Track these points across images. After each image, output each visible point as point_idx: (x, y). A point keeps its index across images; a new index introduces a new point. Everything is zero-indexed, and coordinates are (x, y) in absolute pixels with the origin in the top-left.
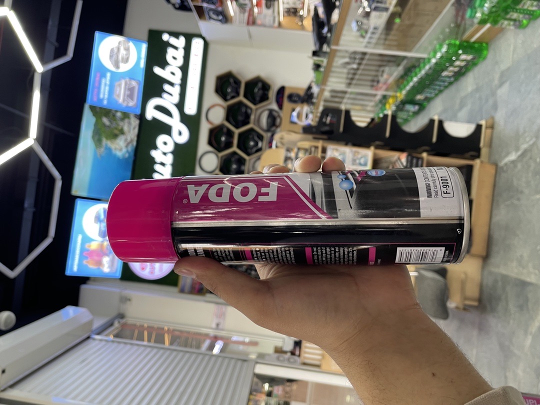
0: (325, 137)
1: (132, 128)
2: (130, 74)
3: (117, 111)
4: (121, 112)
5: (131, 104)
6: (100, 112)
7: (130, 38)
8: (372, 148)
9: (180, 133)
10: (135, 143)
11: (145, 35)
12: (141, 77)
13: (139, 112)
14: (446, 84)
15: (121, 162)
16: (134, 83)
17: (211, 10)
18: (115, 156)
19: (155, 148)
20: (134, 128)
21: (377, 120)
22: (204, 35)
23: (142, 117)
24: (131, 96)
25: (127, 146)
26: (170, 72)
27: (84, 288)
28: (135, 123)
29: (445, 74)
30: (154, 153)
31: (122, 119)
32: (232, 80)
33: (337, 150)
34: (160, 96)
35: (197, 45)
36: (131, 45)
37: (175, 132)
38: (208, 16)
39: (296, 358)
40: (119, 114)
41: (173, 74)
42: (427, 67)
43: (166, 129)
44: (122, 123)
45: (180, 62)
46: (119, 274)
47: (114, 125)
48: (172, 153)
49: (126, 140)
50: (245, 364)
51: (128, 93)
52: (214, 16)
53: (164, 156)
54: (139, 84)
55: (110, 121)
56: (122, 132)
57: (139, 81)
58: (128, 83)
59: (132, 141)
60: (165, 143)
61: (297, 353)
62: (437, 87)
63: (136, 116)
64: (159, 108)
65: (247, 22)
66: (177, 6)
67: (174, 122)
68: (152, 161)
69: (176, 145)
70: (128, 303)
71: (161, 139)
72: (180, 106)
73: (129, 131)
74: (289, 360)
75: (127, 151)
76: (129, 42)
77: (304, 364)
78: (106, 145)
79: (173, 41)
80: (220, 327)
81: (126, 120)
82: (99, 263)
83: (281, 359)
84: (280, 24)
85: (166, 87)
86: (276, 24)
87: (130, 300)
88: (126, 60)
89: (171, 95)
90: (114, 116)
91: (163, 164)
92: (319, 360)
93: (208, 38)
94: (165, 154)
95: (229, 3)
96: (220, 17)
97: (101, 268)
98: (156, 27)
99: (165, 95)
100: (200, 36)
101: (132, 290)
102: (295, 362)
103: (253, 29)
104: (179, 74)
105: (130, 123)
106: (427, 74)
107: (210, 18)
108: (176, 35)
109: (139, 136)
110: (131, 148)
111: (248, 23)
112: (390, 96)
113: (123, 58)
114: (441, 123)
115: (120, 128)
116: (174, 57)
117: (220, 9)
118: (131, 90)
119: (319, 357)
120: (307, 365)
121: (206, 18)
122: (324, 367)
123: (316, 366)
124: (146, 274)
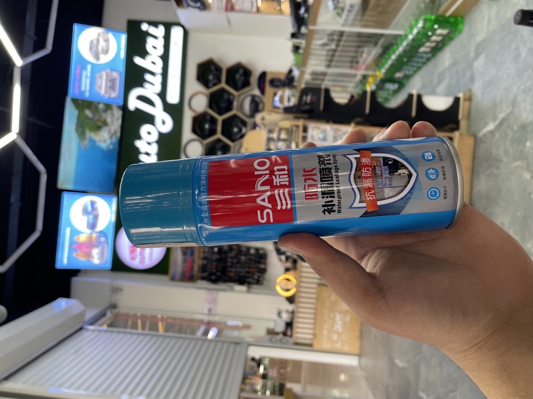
0: (306, 115)
1: (115, 119)
2: (111, 65)
3: (99, 103)
4: (104, 104)
5: (113, 95)
6: (82, 104)
7: (109, 29)
8: (353, 125)
9: (164, 123)
10: (119, 134)
11: (124, 26)
12: (122, 67)
13: (121, 102)
14: (424, 60)
15: (105, 153)
16: (115, 74)
18: (99, 148)
19: (139, 138)
20: (117, 120)
21: (356, 97)
22: (183, 23)
23: (124, 107)
24: (112, 87)
25: (111, 138)
26: (151, 62)
27: (76, 281)
28: (118, 114)
29: (422, 50)
30: (138, 144)
31: (105, 111)
32: (213, 68)
33: (318, 128)
34: (142, 86)
35: (177, 34)
36: (111, 36)
37: (158, 121)
38: (186, 3)
39: (288, 338)
40: (101, 106)
41: (153, 63)
42: (405, 43)
43: (150, 119)
44: (105, 114)
45: (161, 51)
46: (109, 265)
47: (97, 117)
48: (157, 142)
49: (109, 132)
50: (238, 347)
51: (109, 84)
52: (192, 4)
53: (148, 146)
54: (120, 74)
55: (93, 113)
56: (105, 124)
57: (120, 72)
58: (109, 74)
59: (115, 132)
60: (149, 133)
61: (289, 333)
62: (415, 64)
63: (119, 107)
64: (142, 98)
65: (225, 8)
67: (158, 112)
68: (137, 151)
70: (120, 293)
71: (145, 129)
72: (162, 95)
73: (113, 123)
74: (281, 341)
75: (112, 143)
76: (108, 33)
77: (297, 344)
78: (90, 138)
79: (152, 30)
80: (213, 312)
81: (109, 112)
82: (89, 255)
83: (274, 340)
84: (258, 10)
85: (148, 77)
86: (255, 9)
87: (121, 290)
88: (106, 52)
89: (153, 84)
90: (97, 108)
91: (148, 154)
92: (311, 339)
93: (187, 26)
94: (149, 143)
96: (199, 5)
97: (90, 259)
98: (135, 16)
99: (147, 85)
100: (179, 24)
101: (123, 281)
102: (287, 342)
103: (231, 15)
104: (160, 63)
105: (112, 115)
106: (405, 51)
107: (188, 5)
108: (155, 24)
109: (123, 127)
110: (115, 139)
111: (226, 10)
112: (369, 76)
113: (103, 51)
114: (419, 97)
115: (103, 120)
116: (154, 46)
118: (113, 81)
119: (310, 337)
120: (299, 345)
121: (184, 5)
122: (316, 346)
123: (308, 346)
124: (136, 264)
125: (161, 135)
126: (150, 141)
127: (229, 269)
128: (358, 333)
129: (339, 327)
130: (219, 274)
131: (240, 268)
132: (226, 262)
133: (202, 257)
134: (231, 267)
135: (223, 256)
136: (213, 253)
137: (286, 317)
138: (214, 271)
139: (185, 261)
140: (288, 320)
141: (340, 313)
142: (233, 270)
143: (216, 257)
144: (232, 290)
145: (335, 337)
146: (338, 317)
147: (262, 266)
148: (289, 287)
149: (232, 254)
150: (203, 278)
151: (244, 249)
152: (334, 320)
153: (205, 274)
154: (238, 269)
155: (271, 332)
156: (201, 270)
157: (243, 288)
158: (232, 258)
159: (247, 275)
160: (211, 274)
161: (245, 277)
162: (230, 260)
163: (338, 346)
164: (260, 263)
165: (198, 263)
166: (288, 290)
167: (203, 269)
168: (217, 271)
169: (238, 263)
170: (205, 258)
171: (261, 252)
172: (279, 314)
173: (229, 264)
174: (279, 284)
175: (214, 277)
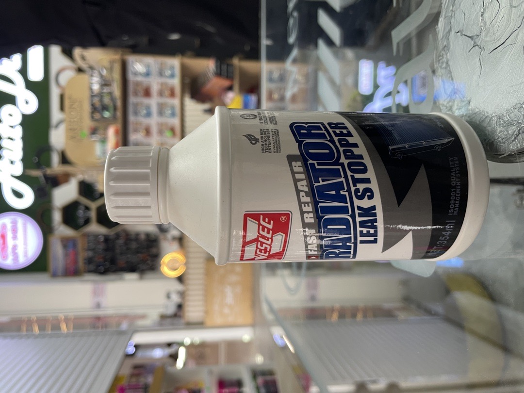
9: (27, 102)
37: (20, 101)
39: (179, 320)
43: (9, 99)
48: (21, 124)
53: (11, 128)
60: (11, 115)
61: (179, 314)
67: (18, 89)
71: (5, 110)
72: (23, 71)
77: (188, 324)
80: (102, 305)
83: (164, 323)
91: (11, 139)
92: (203, 317)
102: (177, 323)
119: (201, 314)
120: (191, 325)
122: (209, 322)
123: (199, 325)
124: (9, 263)
125: (25, 117)
126: (12, 125)
127: (119, 257)
129: (230, 298)
130: (107, 263)
131: (131, 254)
132: (114, 251)
133: (86, 248)
134: (121, 254)
135: (110, 245)
136: (99, 242)
137: (175, 298)
138: (102, 261)
139: (66, 255)
140: (179, 301)
141: (230, 284)
142: (123, 257)
143: (101, 247)
144: (121, 279)
145: (226, 311)
146: (228, 289)
147: (154, 251)
148: (176, 266)
149: (121, 241)
150: (90, 271)
151: (133, 235)
152: (223, 292)
153: (92, 267)
154: (129, 256)
155: (163, 317)
156: (87, 263)
157: (135, 276)
158: (120, 246)
160: (99, 265)
161: (137, 264)
163: (231, 320)
164: (151, 247)
165: (82, 255)
167: (89, 261)
168: (105, 261)
169: (128, 249)
170: (89, 249)
171: (152, 236)
172: (168, 296)
173: (118, 251)
174: (166, 264)
175: (102, 268)
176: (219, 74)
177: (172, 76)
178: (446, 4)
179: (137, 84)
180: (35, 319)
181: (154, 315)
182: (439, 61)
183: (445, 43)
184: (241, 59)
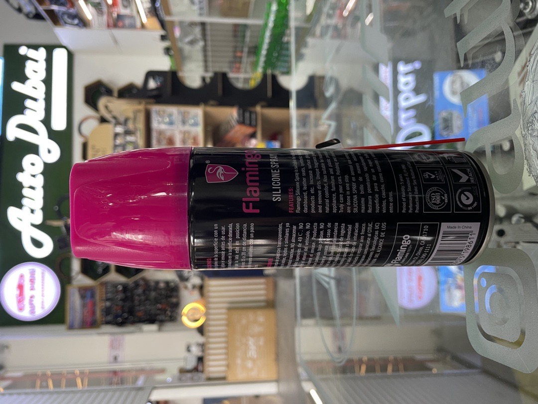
8: (202, 106)
9: (49, 151)
11: (1, 51)
17: (64, 13)
19: (22, 170)
21: (208, 80)
22: (64, 43)
23: (2, 138)
26: (31, 87)
29: (285, 40)
30: (20, 177)
32: (103, 90)
34: (22, 113)
35: (60, 56)
37: (43, 150)
38: (62, 21)
39: (200, 374)
41: (34, 88)
43: (34, 149)
45: (43, 74)
48: (42, 173)
50: (140, 393)
52: (69, 21)
53: (32, 178)
60: (33, 164)
61: (200, 368)
64: (22, 127)
66: (31, 15)
67: (42, 139)
68: (20, 186)
69: (46, 164)
70: (6, 351)
71: (28, 160)
72: (47, 121)
74: (192, 379)
77: (209, 379)
79: (31, 53)
80: (119, 359)
83: (183, 378)
84: (143, 25)
85: (28, 103)
86: (139, 25)
87: (7, 347)
89: (34, 110)
91: (32, 188)
92: (224, 372)
93: (71, 48)
94: (34, 176)
95: (81, 3)
96: (76, 21)
98: (12, 41)
99: (27, 112)
101: (9, 336)
102: (199, 379)
104: (42, 88)
106: (270, 44)
107: (66, 23)
108: (36, 47)
111: (108, 26)
114: (274, 78)
116: (35, 70)
117: (72, 11)
119: (223, 369)
120: (212, 380)
121: (62, 24)
122: (231, 378)
123: (221, 380)
124: (25, 314)
125: (46, 165)
126: (34, 174)
127: (137, 308)
128: (273, 356)
129: (253, 352)
130: (126, 315)
131: (149, 305)
132: (133, 301)
133: (104, 298)
134: (139, 305)
135: (129, 294)
136: (117, 292)
137: (196, 351)
138: (119, 312)
139: (84, 306)
140: (200, 354)
141: (253, 336)
142: (142, 308)
143: (120, 296)
144: (141, 331)
145: (250, 364)
146: (251, 342)
147: (174, 300)
148: (197, 317)
149: (140, 291)
150: (108, 323)
151: (152, 284)
152: (246, 345)
153: (109, 318)
154: (148, 307)
155: (183, 371)
156: (105, 314)
157: (154, 327)
158: (139, 295)
159: (158, 312)
160: (117, 316)
161: (157, 315)
162: (137, 298)
163: (254, 374)
164: (171, 297)
165: (100, 305)
166: (196, 320)
167: (107, 311)
168: (123, 312)
169: (146, 299)
170: (107, 300)
171: (172, 284)
172: (188, 349)
173: (136, 302)
174: (187, 315)
175: (120, 320)
176: (242, 122)
177: (196, 124)
178: (534, 67)
179: (160, 133)
180: (49, 373)
181: (173, 370)
182: (528, 128)
183: (535, 109)
184: (263, 107)
